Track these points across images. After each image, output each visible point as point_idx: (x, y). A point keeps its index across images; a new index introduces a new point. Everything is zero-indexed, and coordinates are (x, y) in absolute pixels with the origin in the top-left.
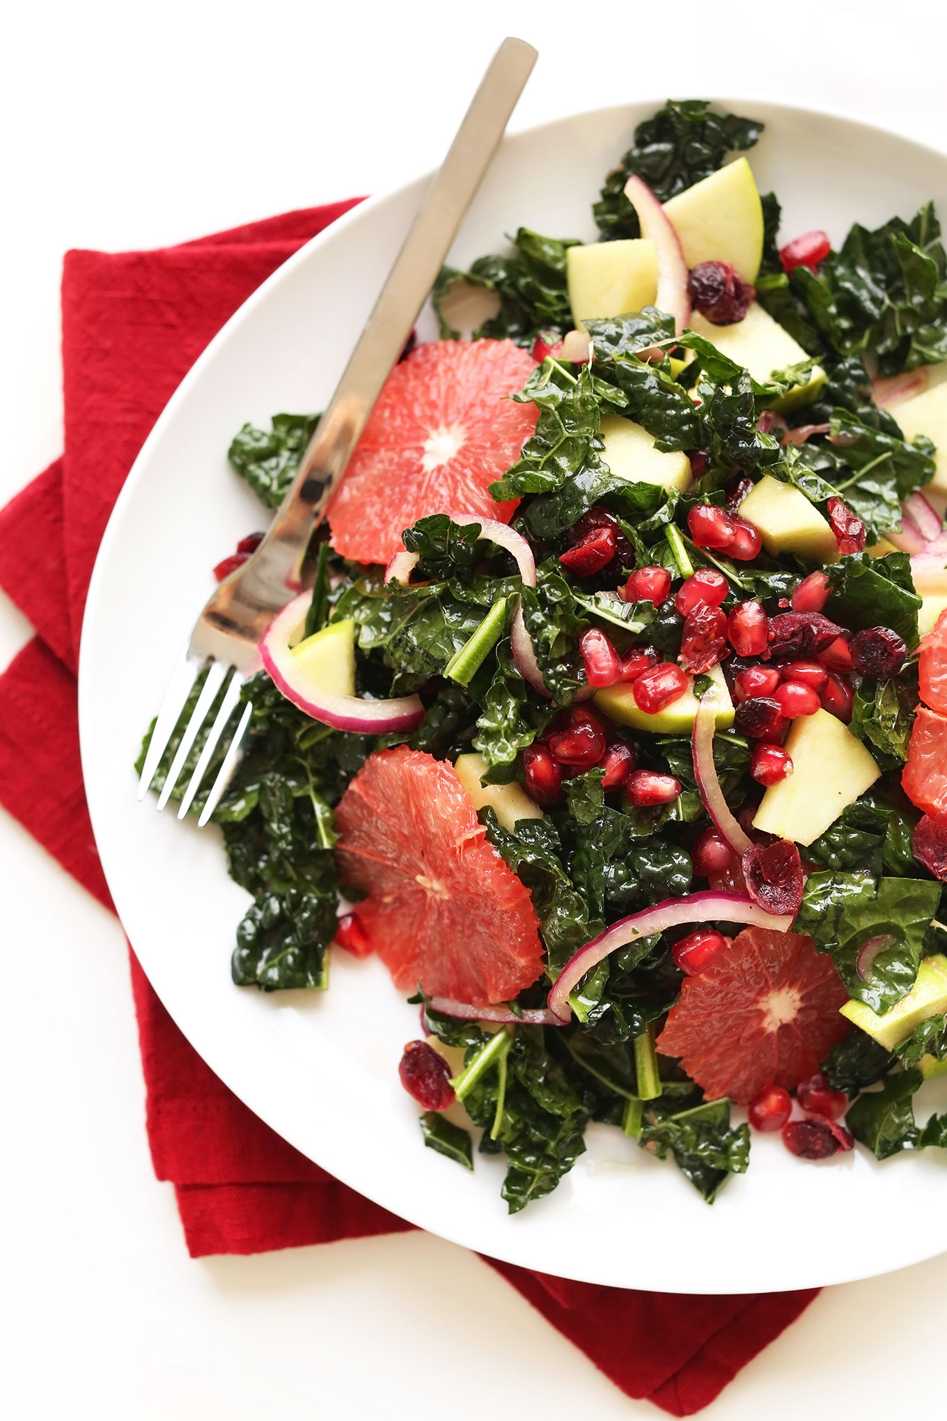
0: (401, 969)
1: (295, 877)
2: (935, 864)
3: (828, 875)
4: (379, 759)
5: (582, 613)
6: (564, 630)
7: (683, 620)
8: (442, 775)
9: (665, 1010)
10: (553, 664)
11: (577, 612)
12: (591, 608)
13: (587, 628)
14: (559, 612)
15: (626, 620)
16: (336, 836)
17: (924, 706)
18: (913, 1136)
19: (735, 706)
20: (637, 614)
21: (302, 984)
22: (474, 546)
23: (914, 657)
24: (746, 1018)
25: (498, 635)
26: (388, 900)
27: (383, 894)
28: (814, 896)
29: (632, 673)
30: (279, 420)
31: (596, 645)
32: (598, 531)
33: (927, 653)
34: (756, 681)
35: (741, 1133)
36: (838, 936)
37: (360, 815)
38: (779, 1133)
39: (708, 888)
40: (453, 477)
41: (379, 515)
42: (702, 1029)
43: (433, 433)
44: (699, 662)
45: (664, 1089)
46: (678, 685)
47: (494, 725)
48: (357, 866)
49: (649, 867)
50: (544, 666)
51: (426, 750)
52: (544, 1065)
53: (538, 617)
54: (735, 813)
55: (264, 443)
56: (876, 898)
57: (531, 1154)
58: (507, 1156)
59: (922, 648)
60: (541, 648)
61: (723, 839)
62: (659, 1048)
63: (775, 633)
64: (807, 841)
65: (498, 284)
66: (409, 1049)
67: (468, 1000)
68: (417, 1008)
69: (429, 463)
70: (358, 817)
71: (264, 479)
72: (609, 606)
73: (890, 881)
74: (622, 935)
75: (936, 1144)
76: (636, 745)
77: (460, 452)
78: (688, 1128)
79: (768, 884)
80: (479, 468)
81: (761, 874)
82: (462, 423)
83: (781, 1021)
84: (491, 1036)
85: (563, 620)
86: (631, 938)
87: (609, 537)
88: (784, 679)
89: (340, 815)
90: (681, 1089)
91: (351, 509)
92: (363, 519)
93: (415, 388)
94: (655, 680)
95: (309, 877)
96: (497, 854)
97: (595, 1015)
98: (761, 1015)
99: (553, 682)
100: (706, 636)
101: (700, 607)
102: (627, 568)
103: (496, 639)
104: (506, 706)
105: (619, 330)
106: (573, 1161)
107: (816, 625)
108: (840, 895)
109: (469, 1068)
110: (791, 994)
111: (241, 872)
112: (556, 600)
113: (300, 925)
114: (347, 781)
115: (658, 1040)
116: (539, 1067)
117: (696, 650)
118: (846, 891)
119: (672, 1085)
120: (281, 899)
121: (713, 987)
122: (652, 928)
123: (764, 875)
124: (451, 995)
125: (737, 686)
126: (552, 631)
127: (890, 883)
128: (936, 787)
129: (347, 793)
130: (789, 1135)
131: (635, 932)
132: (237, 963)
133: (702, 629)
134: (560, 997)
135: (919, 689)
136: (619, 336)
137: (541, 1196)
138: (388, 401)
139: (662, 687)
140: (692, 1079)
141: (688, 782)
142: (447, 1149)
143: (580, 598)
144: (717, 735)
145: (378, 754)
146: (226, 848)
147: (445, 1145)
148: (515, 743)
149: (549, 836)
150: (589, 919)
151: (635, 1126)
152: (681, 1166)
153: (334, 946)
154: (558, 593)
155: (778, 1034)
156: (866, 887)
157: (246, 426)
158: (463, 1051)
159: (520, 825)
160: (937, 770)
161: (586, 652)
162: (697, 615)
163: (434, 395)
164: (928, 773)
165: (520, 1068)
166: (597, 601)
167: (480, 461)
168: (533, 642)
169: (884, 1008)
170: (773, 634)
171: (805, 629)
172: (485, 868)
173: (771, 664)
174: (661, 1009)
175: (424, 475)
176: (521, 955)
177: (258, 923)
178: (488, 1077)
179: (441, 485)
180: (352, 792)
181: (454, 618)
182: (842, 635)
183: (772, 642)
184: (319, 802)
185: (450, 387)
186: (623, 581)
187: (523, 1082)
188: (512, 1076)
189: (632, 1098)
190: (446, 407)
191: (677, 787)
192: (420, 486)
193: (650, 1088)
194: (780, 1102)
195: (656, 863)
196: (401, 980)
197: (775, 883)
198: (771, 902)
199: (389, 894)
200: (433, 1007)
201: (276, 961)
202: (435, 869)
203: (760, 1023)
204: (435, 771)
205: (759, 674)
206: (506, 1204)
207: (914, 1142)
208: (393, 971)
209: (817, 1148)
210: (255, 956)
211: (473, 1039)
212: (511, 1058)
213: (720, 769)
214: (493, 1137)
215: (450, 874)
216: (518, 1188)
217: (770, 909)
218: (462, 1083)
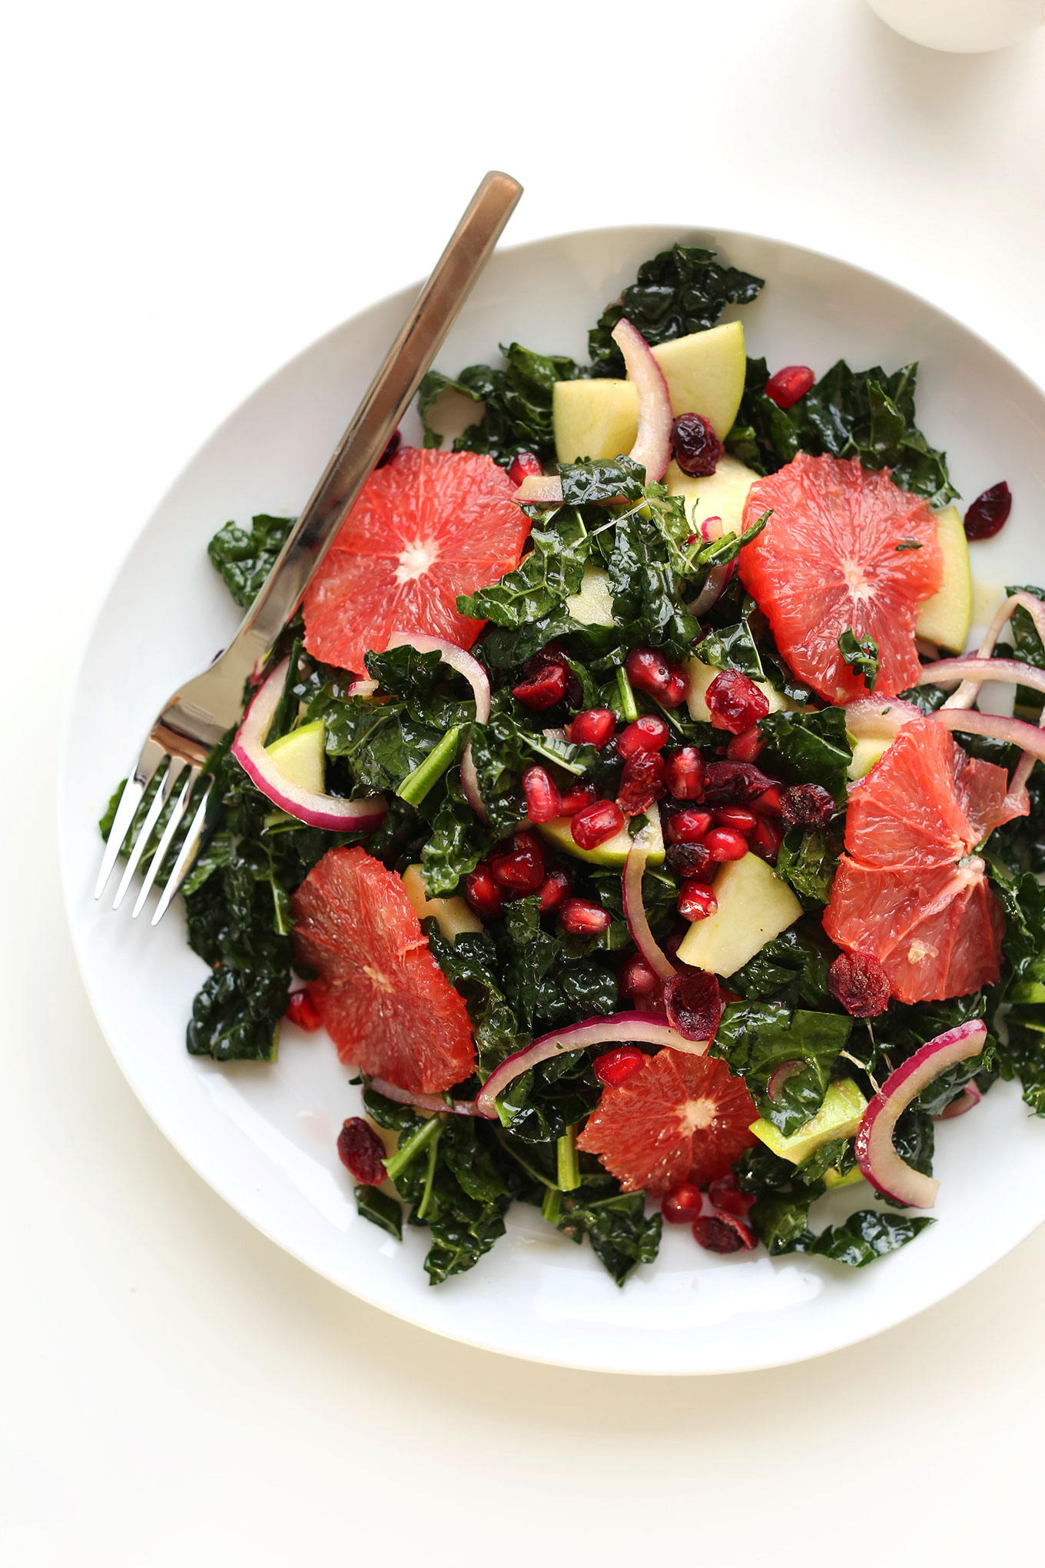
0: (347, 1047)
1: (252, 953)
2: (848, 1000)
3: (746, 1005)
4: (335, 858)
5: (528, 752)
6: (509, 766)
7: (623, 763)
8: (390, 886)
9: (585, 1115)
10: (496, 799)
11: (522, 752)
12: (538, 748)
13: (531, 766)
14: (506, 749)
15: (568, 762)
16: (292, 922)
17: (848, 855)
18: (807, 1241)
19: (666, 847)
20: (579, 756)
21: (252, 1056)
22: (434, 670)
23: (843, 808)
24: (663, 1123)
25: (450, 761)
26: (337, 983)
27: (334, 978)
28: (730, 1023)
29: (571, 809)
30: (260, 521)
31: (538, 782)
32: (551, 668)
33: (854, 804)
34: (688, 826)
35: (654, 1224)
36: (751, 1061)
37: (315, 904)
38: (690, 1225)
39: (633, 1008)
40: (422, 594)
41: (351, 622)
42: (621, 1132)
43: (409, 546)
44: (636, 805)
45: (582, 1181)
46: (614, 823)
47: (440, 852)
48: (310, 949)
49: (578, 988)
50: (488, 800)
51: (379, 856)
52: (472, 1151)
53: (485, 754)
54: (660, 943)
55: (244, 543)
56: (790, 1028)
57: (454, 1232)
58: (431, 1233)
59: (852, 799)
60: (487, 783)
61: (648, 967)
62: (579, 1146)
63: (711, 779)
64: (726, 972)
65: (484, 397)
66: (348, 1125)
67: (405, 1087)
68: (358, 1089)
69: (403, 576)
70: (313, 906)
71: (240, 579)
72: (553, 746)
73: (803, 1014)
74: (548, 1049)
75: (824, 1253)
76: (574, 873)
77: (431, 569)
78: (603, 1215)
79: (688, 1011)
80: (448, 589)
81: (681, 1001)
82: (436, 538)
83: (696, 1127)
84: (425, 1121)
85: (508, 758)
86: (556, 1052)
87: (560, 677)
88: (717, 824)
89: (297, 902)
90: (600, 1180)
91: (325, 611)
92: (336, 625)
93: (395, 495)
94: (592, 819)
95: (265, 953)
96: (436, 965)
97: (516, 1120)
98: (678, 1121)
99: (494, 815)
100: (643, 782)
101: (640, 754)
102: (574, 709)
103: (448, 765)
104: (452, 832)
105: (589, 477)
106: (493, 1242)
107: (748, 777)
108: (755, 1024)
109: (402, 1150)
110: (706, 1104)
111: (202, 942)
112: (503, 738)
113: (252, 1003)
114: (306, 870)
115: (580, 1139)
116: (468, 1153)
117: (633, 794)
118: (761, 1020)
119: (591, 1177)
120: (237, 974)
121: (631, 1098)
122: (576, 1044)
123: (684, 1003)
124: (391, 1079)
125: (670, 827)
126: (497, 768)
127: (803, 1015)
128: (854, 931)
129: (304, 882)
130: (698, 1229)
131: (559, 1047)
132: (192, 1034)
133: (640, 776)
134: (487, 1100)
135: (845, 838)
136: (588, 482)
137: (459, 1271)
138: (369, 506)
139: (598, 826)
140: (610, 1173)
141: (617, 914)
142: (378, 1218)
143: (527, 736)
144: (648, 871)
145: (337, 851)
146: (188, 921)
147: (377, 1215)
148: (458, 868)
149: (486, 951)
150: (518, 1032)
151: (553, 1213)
152: (596, 1250)
153: (285, 1020)
154: (507, 732)
155: (693, 1138)
156: (782, 1017)
157: (229, 524)
158: (398, 1134)
159: (461, 938)
160: (856, 914)
161: (528, 790)
162: (636, 761)
163: (413, 507)
164: (846, 917)
165: (449, 1153)
166: (544, 740)
167: (449, 582)
168: (478, 777)
169: (789, 1130)
170: (708, 780)
171: (738, 781)
172: (424, 978)
173: (703, 808)
174: (582, 1113)
175: (397, 587)
176: (454, 1056)
177: (213, 997)
178: (419, 1160)
179: (411, 602)
180: (309, 883)
181: (410, 737)
182: (772, 787)
183: (706, 787)
184: (278, 888)
185: (428, 499)
186: (570, 720)
187: (451, 1167)
188: (440, 1160)
189: (553, 1187)
190: (423, 518)
191: (607, 920)
192: (391, 599)
193: (567, 1180)
194: (690, 1198)
195: (584, 984)
196: (346, 1058)
197: (693, 1011)
198: (688, 1029)
199: (341, 977)
200: (373, 1088)
201: (228, 1034)
202: (381, 965)
203: (676, 1128)
204: (383, 881)
205: (691, 819)
206: (427, 1276)
207: (806, 1248)
208: (340, 1048)
209: (723, 1244)
210: (209, 1028)
211: (407, 1122)
212: (442, 1144)
213: (647, 903)
214: (420, 1215)
215: (394, 973)
216: (439, 1262)
217: (688, 1033)
218: (393, 1165)
